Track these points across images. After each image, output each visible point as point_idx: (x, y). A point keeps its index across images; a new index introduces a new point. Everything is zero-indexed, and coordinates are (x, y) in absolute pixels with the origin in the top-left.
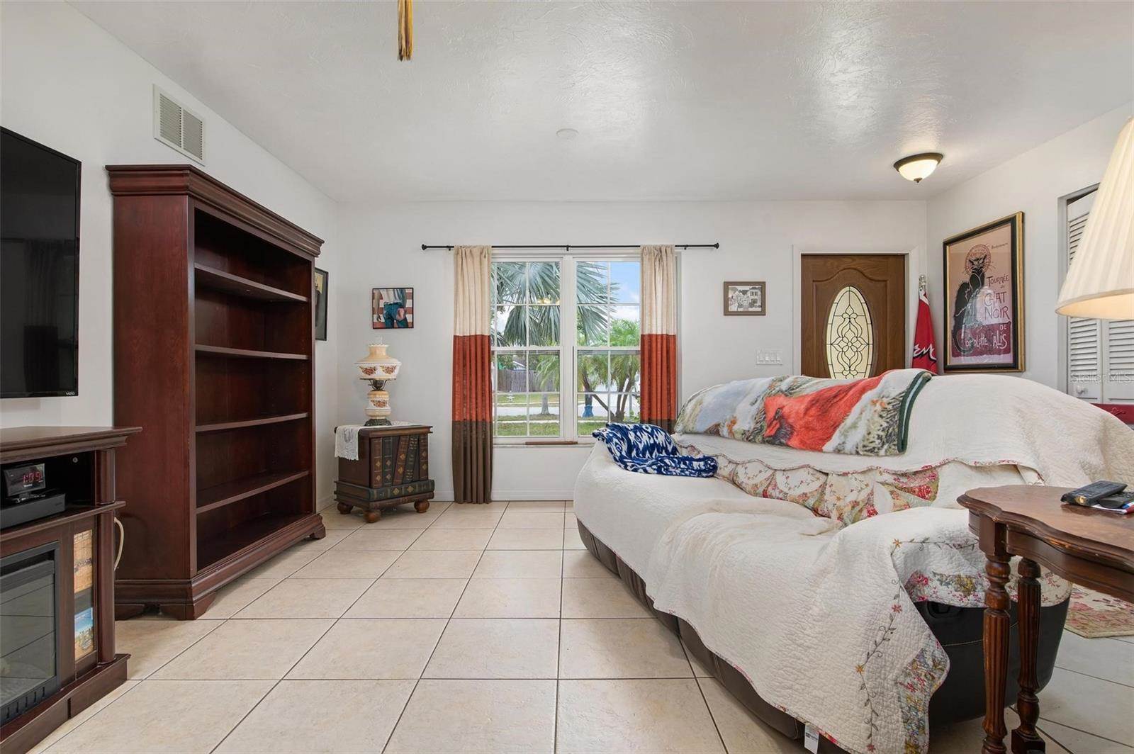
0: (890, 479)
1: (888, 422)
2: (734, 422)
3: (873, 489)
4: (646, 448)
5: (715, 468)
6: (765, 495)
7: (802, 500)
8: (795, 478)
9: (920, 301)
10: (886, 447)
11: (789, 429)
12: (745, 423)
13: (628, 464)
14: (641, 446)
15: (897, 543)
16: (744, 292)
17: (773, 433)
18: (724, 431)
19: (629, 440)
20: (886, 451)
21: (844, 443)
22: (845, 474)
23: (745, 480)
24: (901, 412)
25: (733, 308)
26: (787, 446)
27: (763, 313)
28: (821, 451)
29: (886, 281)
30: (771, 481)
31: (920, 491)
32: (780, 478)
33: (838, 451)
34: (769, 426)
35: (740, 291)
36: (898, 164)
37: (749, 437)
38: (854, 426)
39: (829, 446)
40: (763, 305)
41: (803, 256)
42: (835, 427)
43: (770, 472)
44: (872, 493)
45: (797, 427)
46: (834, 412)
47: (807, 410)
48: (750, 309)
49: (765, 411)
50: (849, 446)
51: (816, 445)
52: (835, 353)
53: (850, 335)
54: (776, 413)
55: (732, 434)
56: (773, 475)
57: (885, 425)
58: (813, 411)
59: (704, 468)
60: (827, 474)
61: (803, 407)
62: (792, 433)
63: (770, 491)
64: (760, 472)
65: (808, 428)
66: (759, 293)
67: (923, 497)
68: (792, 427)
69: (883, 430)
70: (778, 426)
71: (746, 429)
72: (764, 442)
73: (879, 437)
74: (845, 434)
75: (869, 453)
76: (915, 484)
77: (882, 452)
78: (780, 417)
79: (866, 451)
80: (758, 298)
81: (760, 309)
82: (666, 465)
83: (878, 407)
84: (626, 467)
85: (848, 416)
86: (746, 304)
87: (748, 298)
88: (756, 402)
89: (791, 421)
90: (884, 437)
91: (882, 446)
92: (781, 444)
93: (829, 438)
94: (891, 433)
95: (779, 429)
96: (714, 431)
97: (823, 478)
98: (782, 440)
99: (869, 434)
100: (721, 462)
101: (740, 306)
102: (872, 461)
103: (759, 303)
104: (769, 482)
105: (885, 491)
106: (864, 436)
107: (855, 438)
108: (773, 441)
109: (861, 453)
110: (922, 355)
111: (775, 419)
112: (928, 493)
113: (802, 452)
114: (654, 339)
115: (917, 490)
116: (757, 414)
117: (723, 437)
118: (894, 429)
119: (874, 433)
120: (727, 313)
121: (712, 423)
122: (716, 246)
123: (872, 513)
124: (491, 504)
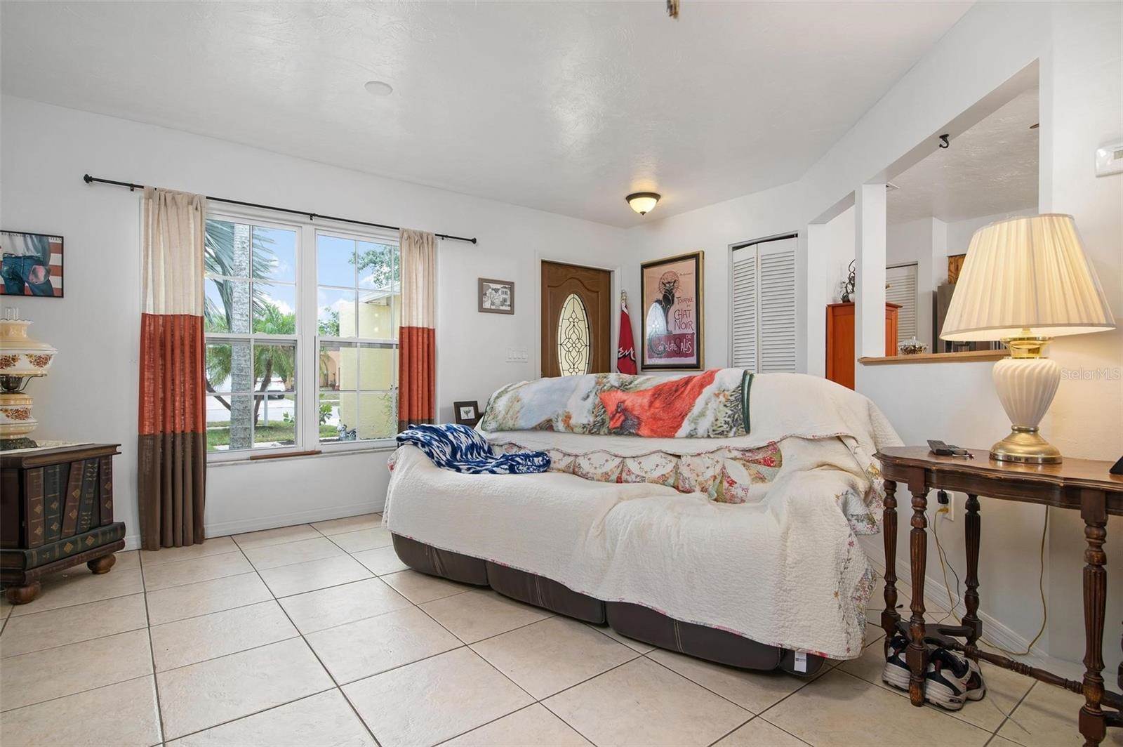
0: (738, 454)
1: (732, 410)
2: (568, 417)
3: (724, 465)
4: (467, 449)
5: (549, 463)
6: (619, 480)
7: (663, 480)
8: (648, 464)
9: (623, 311)
10: (734, 429)
11: (636, 420)
12: (582, 416)
13: (461, 467)
14: (464, 448)
15: (838, 497)
16: (496, 290)
17: (618, 424)
18: (560, 426)
19: (451, 443)
20: (735, 433)
21: (695, 429)
22: (699, 455)
23: (592, 471)
24: (743, 401)
25: (487, 305)
26: (638, 435)
27: (511, 312)
28: (673, 437)
29: (598, 292)
30: (622, 465)
31: (765, 461)
32: (631, 464)
33: (691, 436)
34: (612, 419)
35: (493, 289)
36: (630, 198)
37: (591, 430)
38: (702, 414)
39: (681, 433)
40: (512, 305)
41: (543, 262)
42: (683, 416)
43: (618, 461)
44: (724, 467)
45: (644, 418)
46: (679, 404)
47: (651, 404)
48: (502, 308)
49: (604, 405)
50: (701, 432)
51: (670, 431)
52: (563, 353)
53: (574, 337)
54: (618, 406)
55: (570, 429)
56: (623, 462)
57: (730, 412)
58: (657, 404)
59: (541, 463)
60: (679, 457)
61: (646, 401)
62: (639, 424)
63: (624, 476)
64: (607, 461)
65: (655, 418)
66: (509, 292)
67: (769, 465)
68: (638, 418)
69: (729, 417)
70: (623, 418)
71: (585, 422)
72: (610, 433)
73: (726, 423)
74: (695, 421)
75: (719, 436)
76: (760, 456)
77: (731, 434)
78: (622, 410)
79: (716, 434)
80: (508, 297)
81: (509, 308)
82: (519, 463)
83: (722, 398)
84: (459, 470)
85: (693, 406)
86: (497, 302)
87: (498, 298)
88: (588, 396)
89: (636, 413)
90: (731, 422)
91: (731, 430)
92: (630, 434)
93: (679, 426)
94: (737, 419)
95: (624, 421)
96: (548, 426)
97: (675, 460)
98: (631, 431)
99: (717, 420)
100: (554, 456)
101: (493, 304)
102: (722, 442)
103: (508, 303)
104: (620, 468)
105: (739, 464)
106: (713, 423)
107: (704, 425)
108: (620, 431)
109: (712, 436)
110: (625, 356)
111: (617, 412)
112: (773, 462)
113: (653, 440)
114: (414, 332)
115: (762, 461)
116: (595, 408)
117: (559, 431)
118: (739, 416)
119: (722, 420)
120: (481, 309)
121: (543, 418)
122: (474, 241)
123: (732, 483)
124: (205, 544)
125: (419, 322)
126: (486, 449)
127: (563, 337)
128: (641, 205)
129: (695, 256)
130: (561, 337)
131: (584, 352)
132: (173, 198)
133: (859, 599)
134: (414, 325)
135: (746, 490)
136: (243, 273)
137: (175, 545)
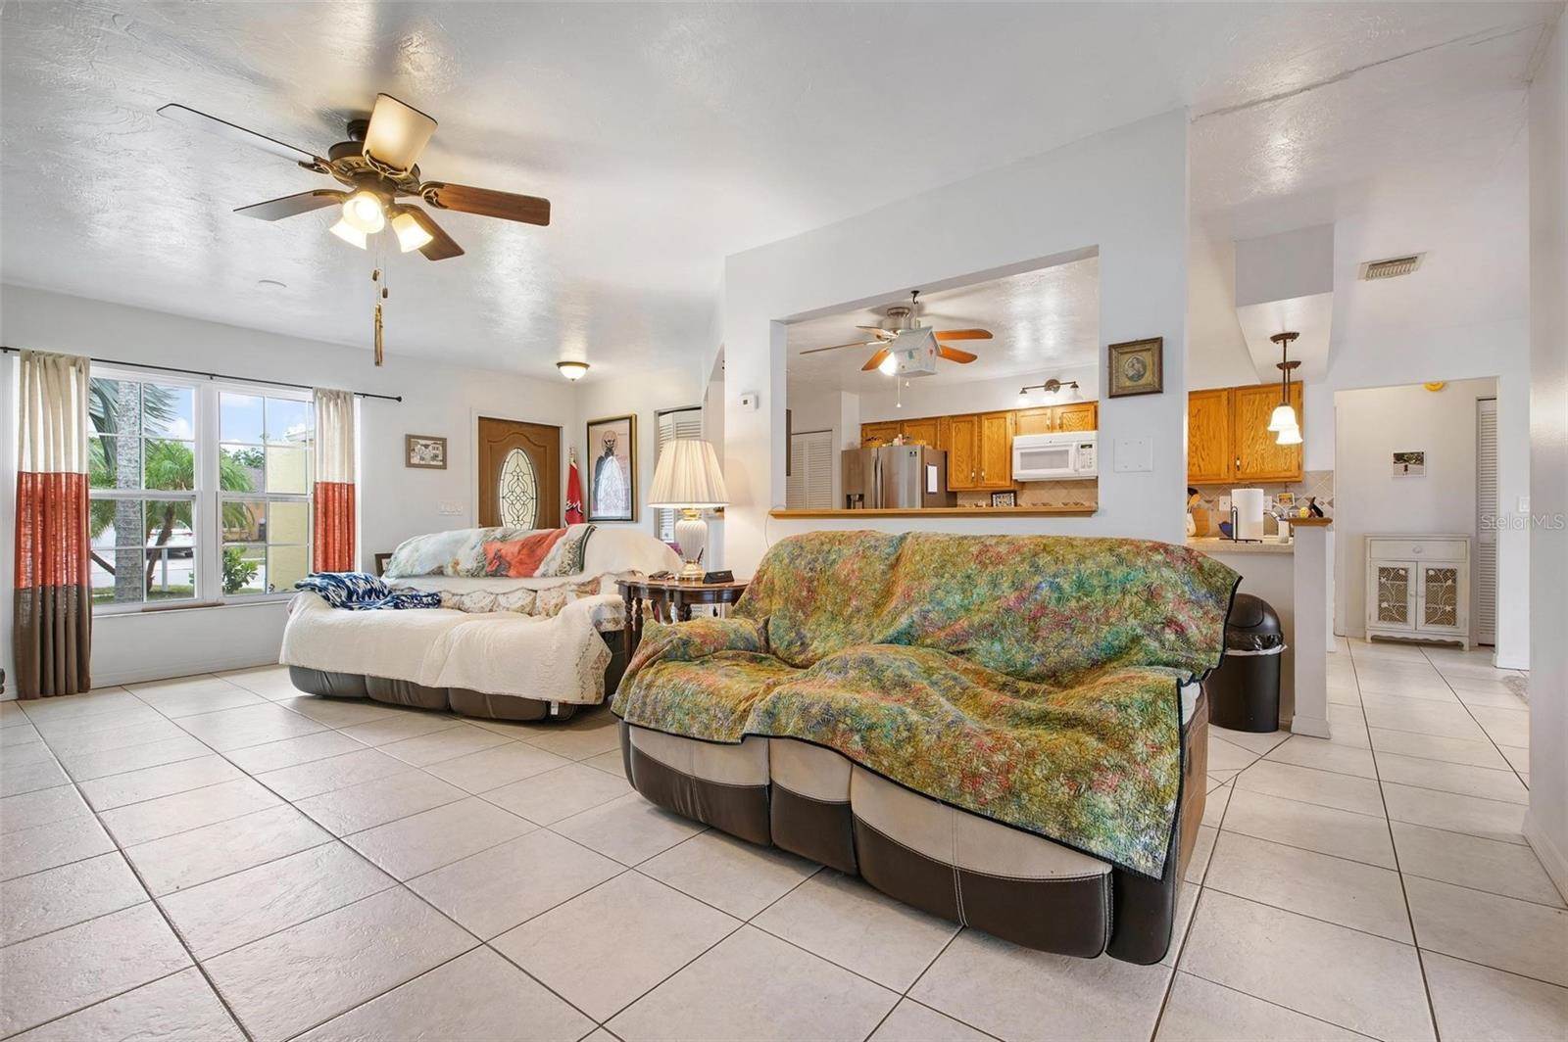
0: (575, 587)
1: (573, 555)
2: (457, 564)
3: (565, 596)
4: (365, 593)
5: (439, 601)
6: (491, 611)
7: (521, 610)
8: (513, 598)
9: (571, 466)
10: (572, 569)
11: (507, 565)
12: (468, 562)
13: (354, 606)
14: (360, 592)
15: (590, 607)
16: (426, 446)
17: (494, 568)
18: (449, 571)
19: (348, 587)
20: (573, 572)
21: (547, 570)
22: (549, 589)
23: (472, 606)
24: (581, 547)
25: (415, 460)
26: (507, 576)
27: (444, 467)
28: (531, 576)
29: (545, 447)
30: (494, 602)
32: (502, 600)
33: (544, 575)
34: (490, 564)
35: (422, 445)
36: (560, 365)
37: (473, 574)
38: (553, 559)
39: (538, 573)
40: (444, 460)
41: (481, 418)
42: (541, 560)
43: (493, 597)
44: (565, 598)
45: (513, 562)
46: (539, 552)
47: (520, 552)
48: (432, 463)
49: (485, 553)
50: (551, 572)
51: (529, 575)
52: (506, 505)
53: (518, 490)
54: (495, 554)
55: (457, 573)
56: (496, 598)
57: (571, 556)
58: (524, 551)
59: (431, 602)
60: (536, 591)
61: (516, 549)
62: (509, 568)
63: (495, 608)
64: (485, 597)
65: (521, 562)
66: (441, 448)
67: (592, 594)
68: (509, 563)
69: (570, 560)
70: (498, 563)
71: (469, 567)
72: (487, 576)
73: (568, 564)
74: (548, 564)
75: (563, 575)
76: (588, 589)
77: (570, 573)
78: (498, 557)
79: (561, 573)
80: (439, 452)
81: (441, 463)
82: (403, 601)
83: (567, 546)
84: (351, 609)
85: (549, 553)
86: (428, 457)
87: (429, 453)
88: (475, 546)
89: (508, 559)
90: (571, 564)
91: (570, 570)
92: (502, 575)
93: (537, 568)
94: (575, 561)
95: (498, 566)
96: (439, 572)
97: (533, 594)
98: (503, 573)
99: (562, 563)
100: (444, 596)
101: (422, 459)
102: (565, 579)
103: (440, 458)
105: (572, 595)
106: (559, 565)
107: (554, 566)
108: (494, 574)
109: (558, 575)
110: (572, 509)
111: (494, 558)
112: (595, 591)
113: (518, 579)
114: (330, 487)
115: (589, 591)
116: (478, 556)
117: (447, 576)
118: (577, 559)
119: (566, 562)
120: (409, 464)
121: (434, 566)
122: (399, 399)
124: (90, 692)
125: (335, 476)
126: (386, 592)
127: (506, 491)
128: (569, 372)
129: (630, 418)
130: (504, 489)
131: (530, 505)
132: (54, 361)
133: (598, 668)
134: (330, 480)
136: (132, 413)
137: (56, 694)
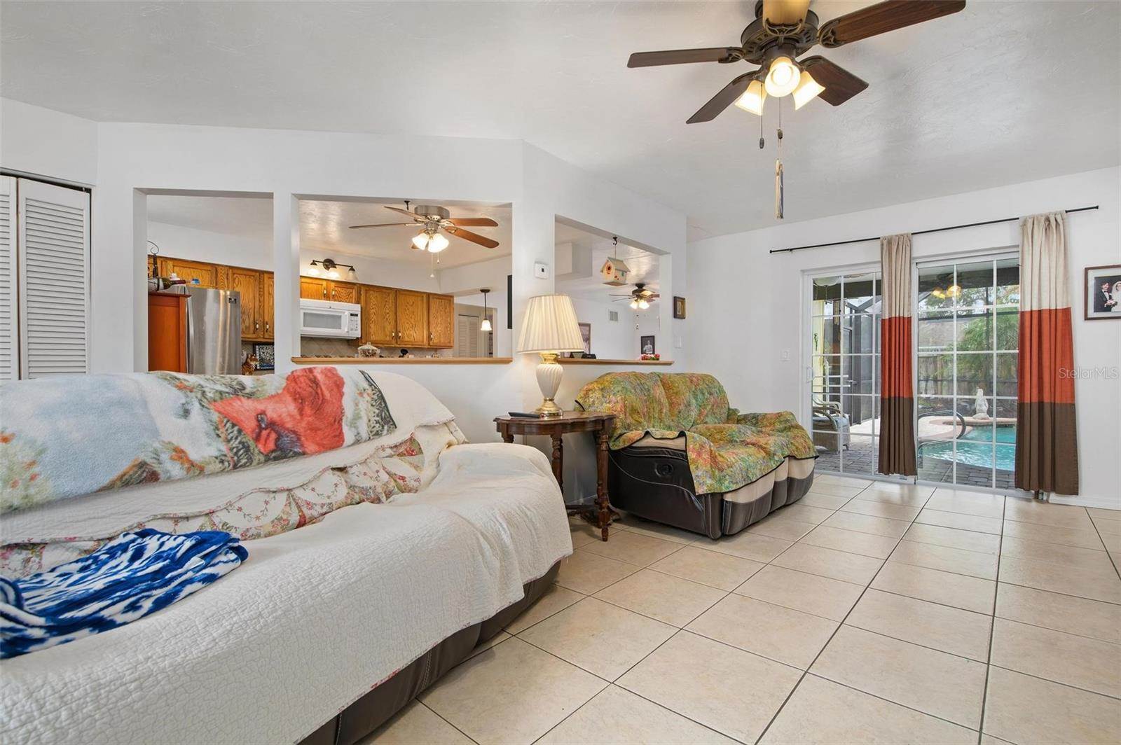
0: (389, 451)
1: (378, 409)
3: (382, 465)
6: (303, 520)
8: (325, 486)
10: (386, 427)
11: (293, 436)
12: (199, 444)
17: (271, 445)
18: (173, 469)
20: (388, 431)
21: (358, 434)
22: (366, 460)
23: (254, 523)
24: (383, 399)
26: (304, 454)
28: (341, 447)
30: (294, 500)
31: (407, 452)
32: (304, 495)
33: (356, 442)
34: (257, 439)
37: (237, 462)
38: (357, 417)
39: (348, 440)
42: (339, 422)
45: (301, 430)
46: (327, 409)
47: (299, 411)
49: (231, 422)
50: (362, 435)
51: (337, 445)
54: (258, 421)
55: (194, 470)
56: (291, 496)
57: (377, 411)
58: (308, 410)
60: (345, 470)
61: (292, 408)
62: (299, 439)
63: (308, 513)
64: (267, 502)
65: (313, 429)
67: (412, 455)
68: (294, 432)
69: (378, 416)
70: (273, 436)
73: (377, 422)
74: (353, 426)
75: (376, 437)
76: (402, 449)
77: (385, 432)
78: (264, 426)
79: (373, 435)
83: (366, 398)
85: (343, 409)
88: (189, 411)
89: (289, 425)
90: (380, 421)
91: (383, 428)
92: (297, 455)
93: (341, 433)
94: (384, 417)
95: (277, 440)
96: (145, 476)
97: (343, 474)
98: (296, 450)
99: (369, 421)
102: (379, 442)
104: (293, 505)
105: (396, 459)
106: (367, 424)
107: (363, 427)
108: (281, 453)
109: (371, 438)
111: (261, 429)
112: (413, 451)
113: (322, 455)
115: (405, 452)
116: (217, 428)
117: (170, 480)
118: (385, 414)
119: (373, 420)
123: (403, 478)
135: (418, 480)
